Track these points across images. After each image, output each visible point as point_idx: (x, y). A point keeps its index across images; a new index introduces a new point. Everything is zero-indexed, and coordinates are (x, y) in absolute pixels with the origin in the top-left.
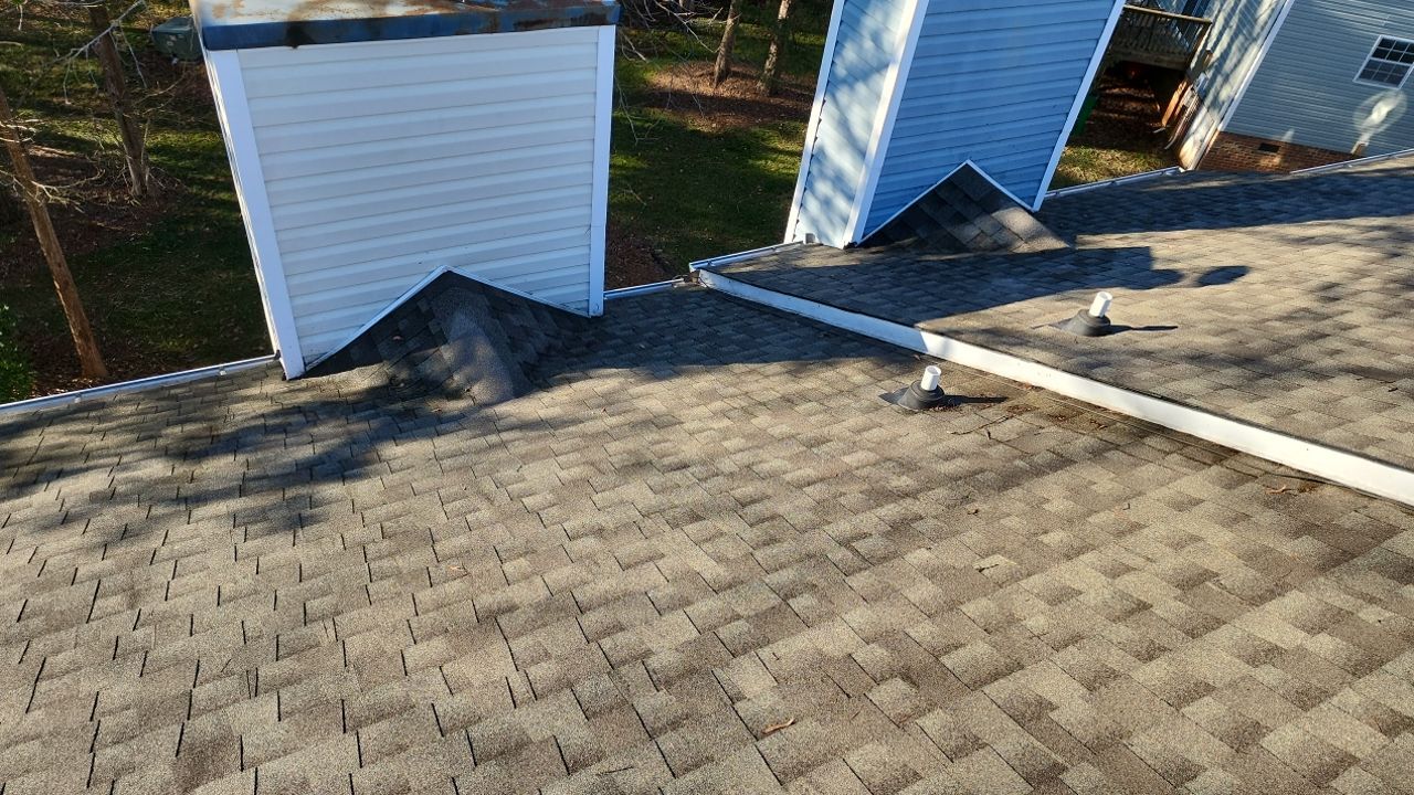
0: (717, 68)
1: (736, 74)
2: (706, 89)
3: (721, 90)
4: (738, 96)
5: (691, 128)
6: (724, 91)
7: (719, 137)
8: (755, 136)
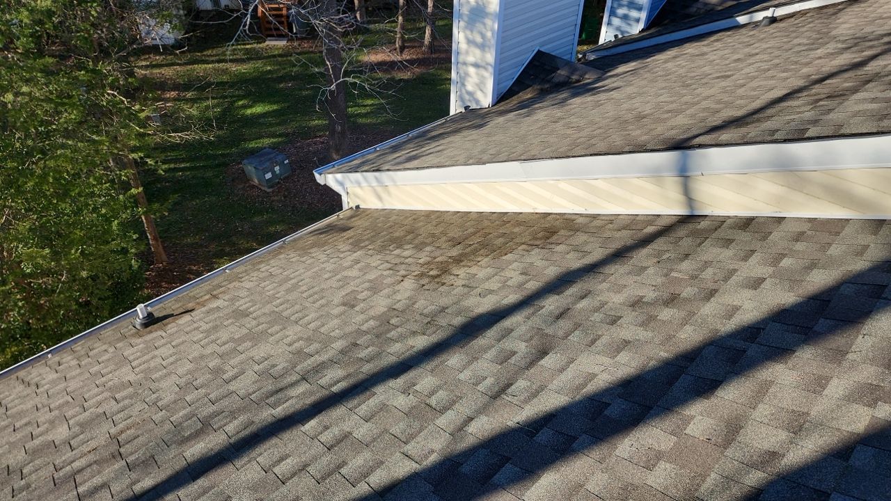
0: (397, 46)
1: (408, 47)
2: (396, 57)
3: (404, 56)
4: (414, 57)
5: (397, 79)
6: (406, 56)
7: (415, 79)
8: (433, 75)
